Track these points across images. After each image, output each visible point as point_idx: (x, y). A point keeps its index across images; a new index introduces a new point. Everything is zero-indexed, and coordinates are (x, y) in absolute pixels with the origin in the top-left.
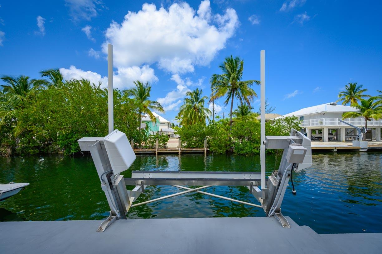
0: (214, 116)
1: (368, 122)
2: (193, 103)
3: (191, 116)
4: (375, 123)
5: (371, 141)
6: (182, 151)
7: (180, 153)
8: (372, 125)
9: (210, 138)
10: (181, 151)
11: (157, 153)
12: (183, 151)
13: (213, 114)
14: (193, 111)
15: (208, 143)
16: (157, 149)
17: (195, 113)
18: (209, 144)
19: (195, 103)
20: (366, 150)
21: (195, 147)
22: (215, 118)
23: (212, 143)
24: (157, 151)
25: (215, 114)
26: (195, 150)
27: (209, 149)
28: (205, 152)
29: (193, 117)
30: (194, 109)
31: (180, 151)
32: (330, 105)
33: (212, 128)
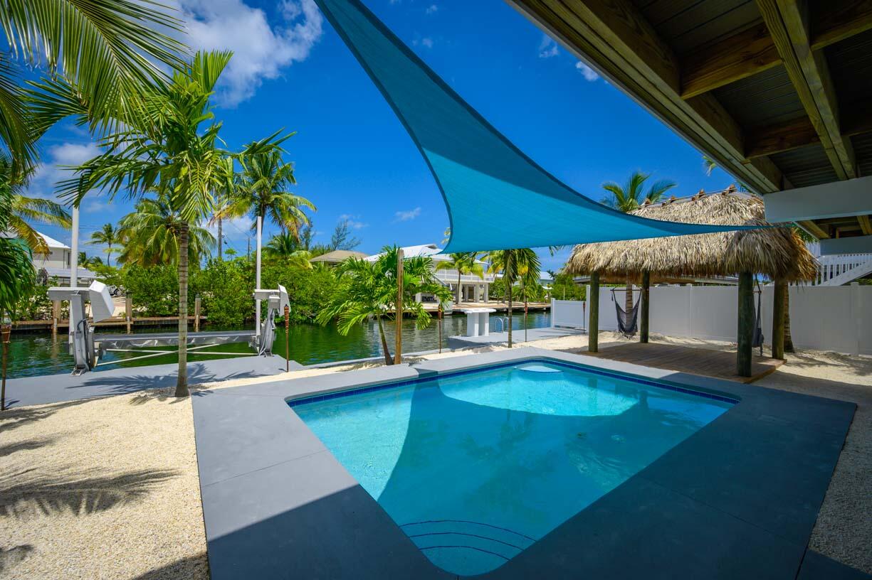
0: (220, 249)
1: (461, 275)
2: (165, 214)
3: (157, 242)
4: (474, 279)
5: (473, 302)
6: (134, 322)
7: (129, 328)
8: (469, 281)
9: (209, 295)
10: (132, 323)
11: (55, 330)
12: (138, 322)
13: (220, 245)
14: (163, 233)
15: (203, 305)
16: (55, 320)
17: (170, 236)
18: (206, 308)
19: (170, 213)
20: (451, 313)
21: (170, 313)
22: (223, 254)
23: (214, 305)
24: (55, 324)
25: (223, 244)
26: (171, 321)
27: (205, 317)
28: (197, 322)
29: (162, 246)
30: (168, 227)
31: (129, 323)
32: (429, 247)
33: (214, 276)
